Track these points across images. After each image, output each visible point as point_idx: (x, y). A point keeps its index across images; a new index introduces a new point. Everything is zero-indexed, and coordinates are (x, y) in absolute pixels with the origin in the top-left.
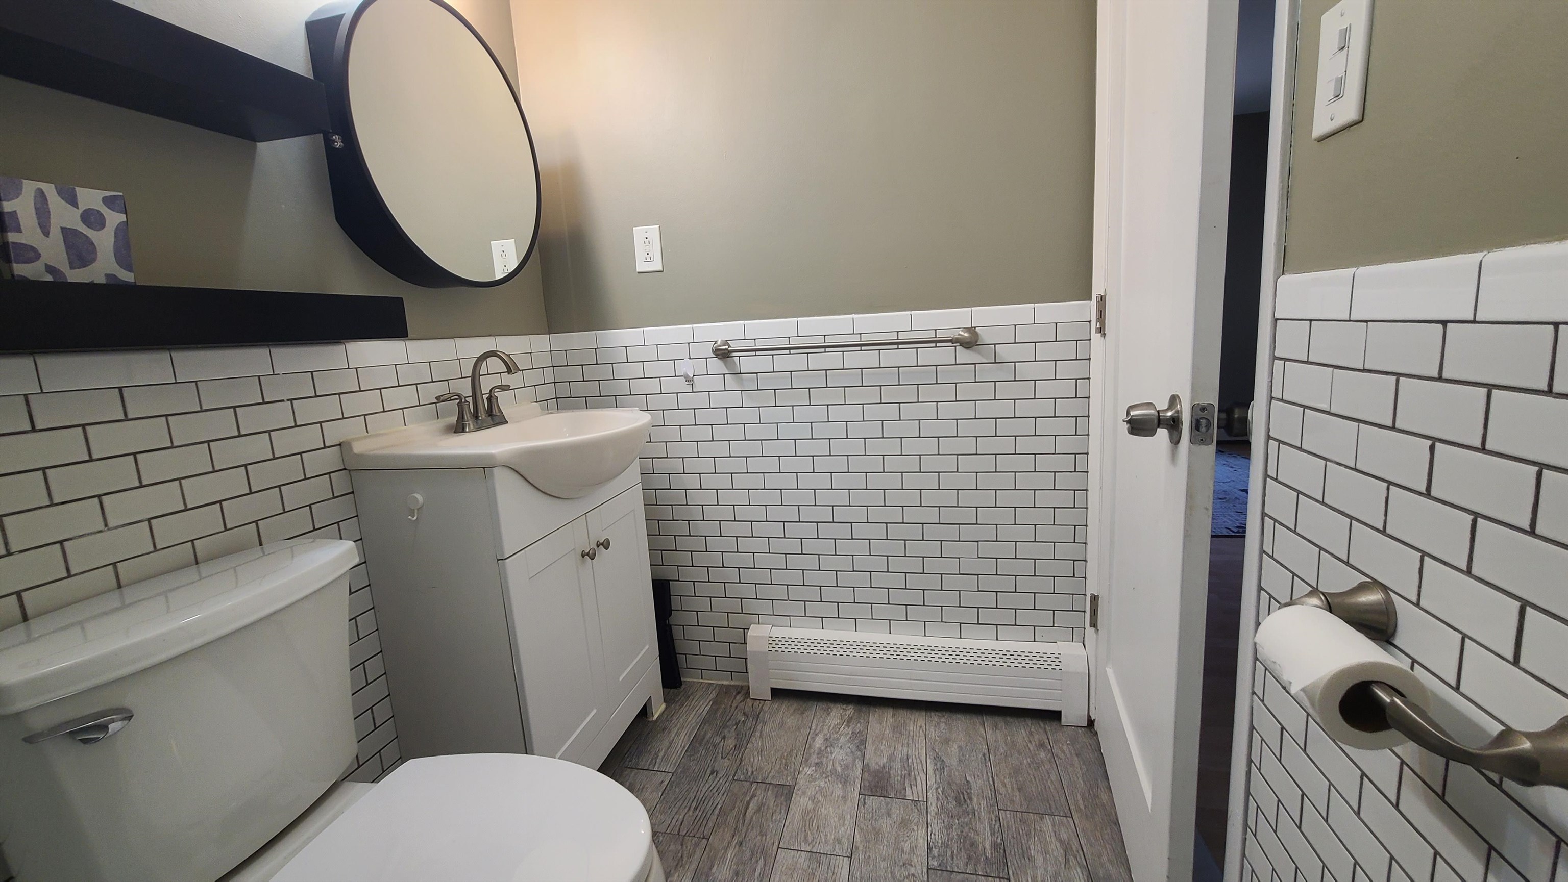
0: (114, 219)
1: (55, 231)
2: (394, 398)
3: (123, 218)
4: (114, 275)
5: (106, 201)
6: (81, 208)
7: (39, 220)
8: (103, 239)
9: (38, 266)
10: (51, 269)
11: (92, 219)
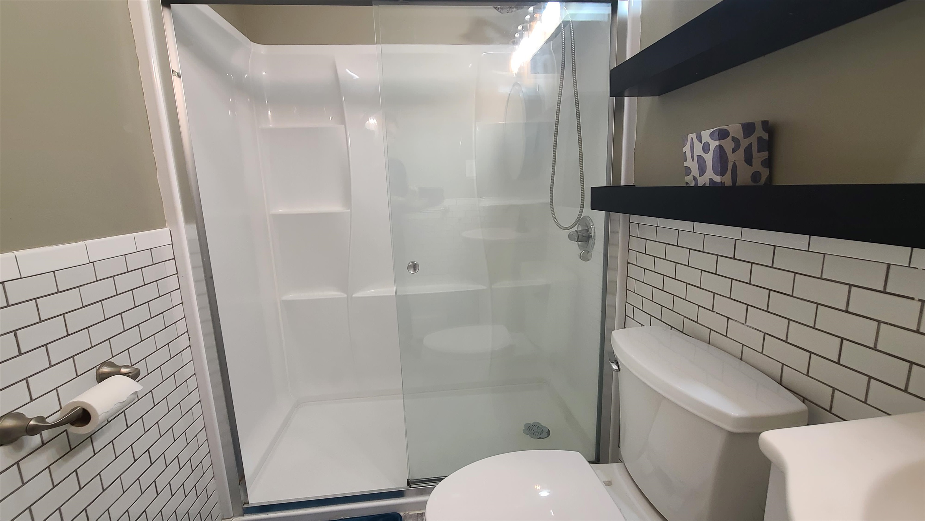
0: (713, 144)
1: (695, 158)
3: (717, 143)
4: (712, 178)
5: (712, 135)
6: (703, 143)
7: (691, 153)
8: (709, 158)
9: (691, 177)
10: (694, 178)
11: (706, 148)
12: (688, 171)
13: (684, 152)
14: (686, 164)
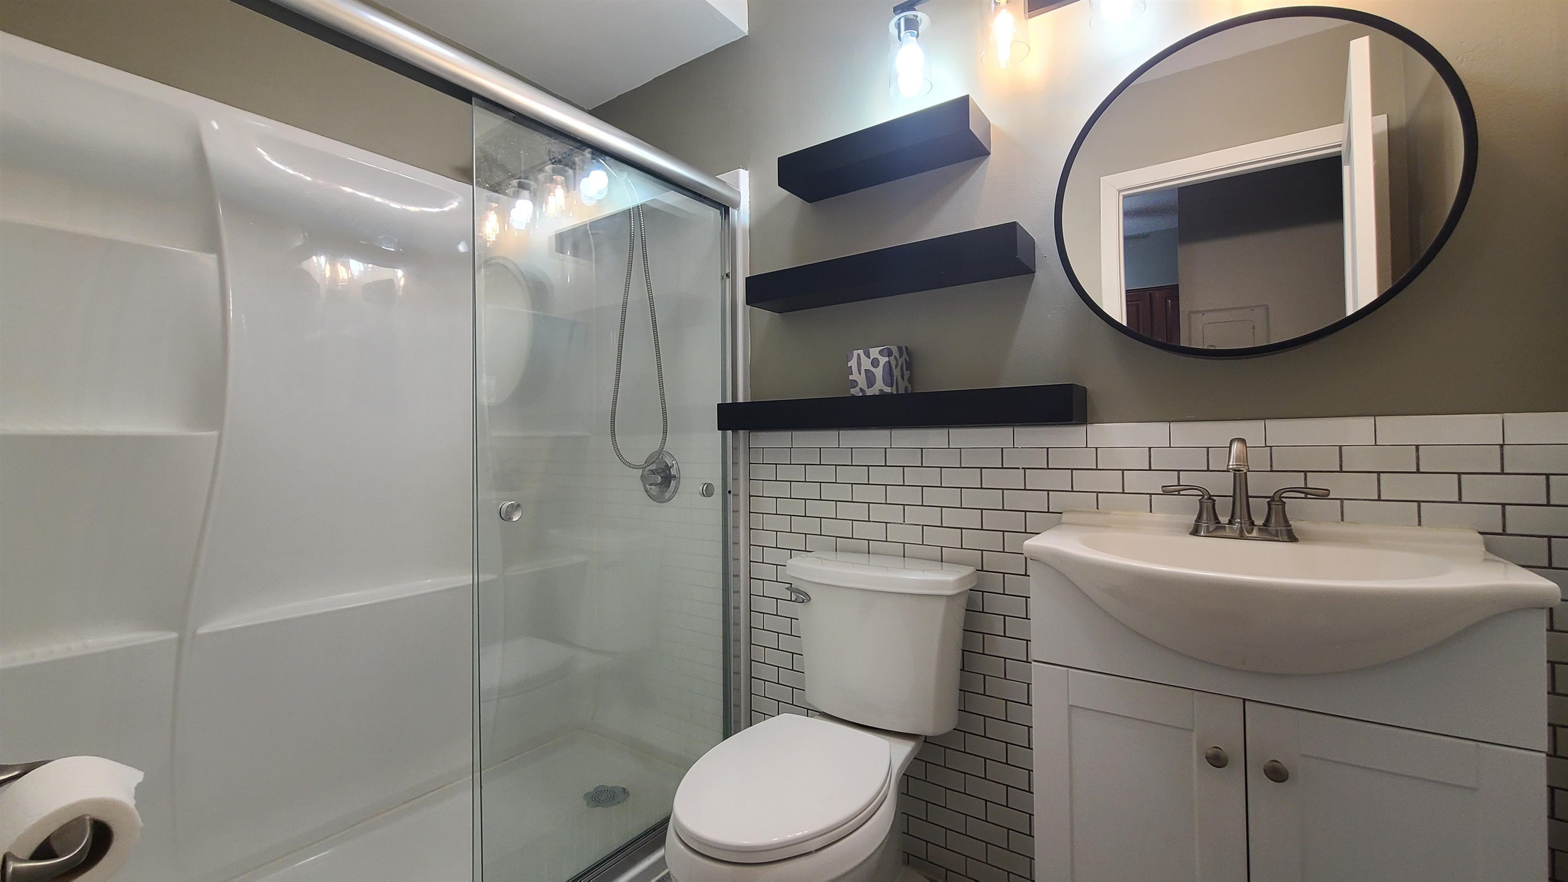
0: (883, 360)
1: (863, 372)
2: (1134, 481)
3: (887, 359)
4: (882, 390)
5: (881, 352)
6: (871, 359)
7: (858, 367)
8: (879, 372)
9: (858, 389)
10: (861, 390)
11: (875, 363)
12: (854, 384)
13: (849, 366)
14: (851, 377)
